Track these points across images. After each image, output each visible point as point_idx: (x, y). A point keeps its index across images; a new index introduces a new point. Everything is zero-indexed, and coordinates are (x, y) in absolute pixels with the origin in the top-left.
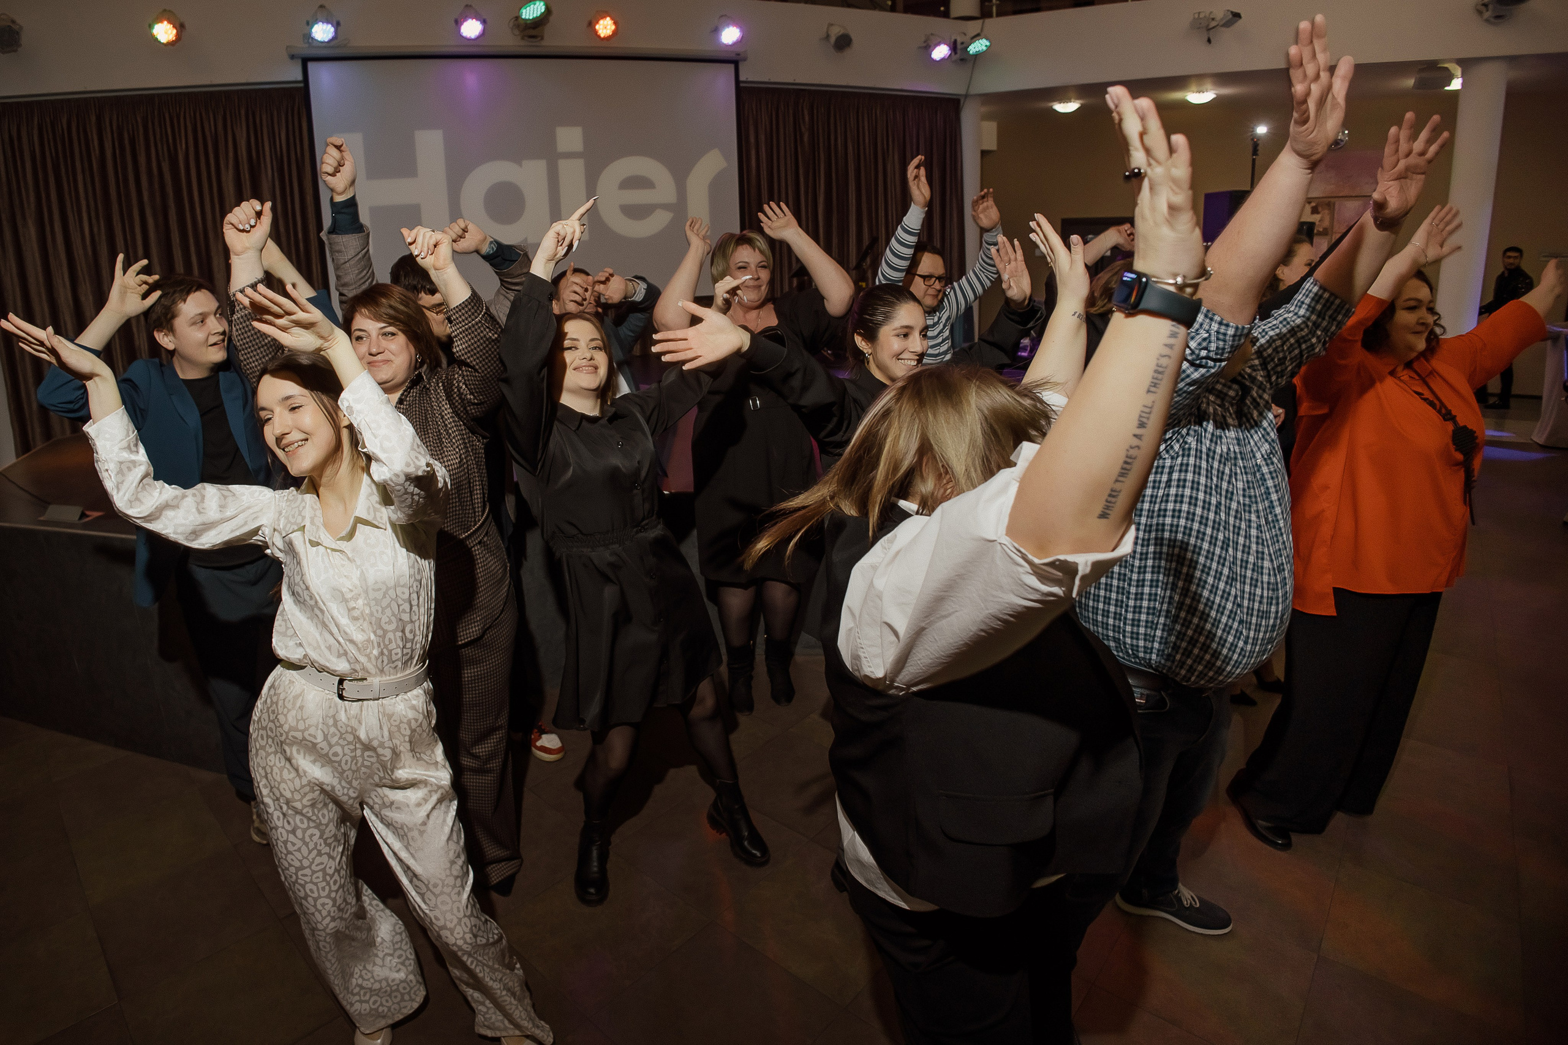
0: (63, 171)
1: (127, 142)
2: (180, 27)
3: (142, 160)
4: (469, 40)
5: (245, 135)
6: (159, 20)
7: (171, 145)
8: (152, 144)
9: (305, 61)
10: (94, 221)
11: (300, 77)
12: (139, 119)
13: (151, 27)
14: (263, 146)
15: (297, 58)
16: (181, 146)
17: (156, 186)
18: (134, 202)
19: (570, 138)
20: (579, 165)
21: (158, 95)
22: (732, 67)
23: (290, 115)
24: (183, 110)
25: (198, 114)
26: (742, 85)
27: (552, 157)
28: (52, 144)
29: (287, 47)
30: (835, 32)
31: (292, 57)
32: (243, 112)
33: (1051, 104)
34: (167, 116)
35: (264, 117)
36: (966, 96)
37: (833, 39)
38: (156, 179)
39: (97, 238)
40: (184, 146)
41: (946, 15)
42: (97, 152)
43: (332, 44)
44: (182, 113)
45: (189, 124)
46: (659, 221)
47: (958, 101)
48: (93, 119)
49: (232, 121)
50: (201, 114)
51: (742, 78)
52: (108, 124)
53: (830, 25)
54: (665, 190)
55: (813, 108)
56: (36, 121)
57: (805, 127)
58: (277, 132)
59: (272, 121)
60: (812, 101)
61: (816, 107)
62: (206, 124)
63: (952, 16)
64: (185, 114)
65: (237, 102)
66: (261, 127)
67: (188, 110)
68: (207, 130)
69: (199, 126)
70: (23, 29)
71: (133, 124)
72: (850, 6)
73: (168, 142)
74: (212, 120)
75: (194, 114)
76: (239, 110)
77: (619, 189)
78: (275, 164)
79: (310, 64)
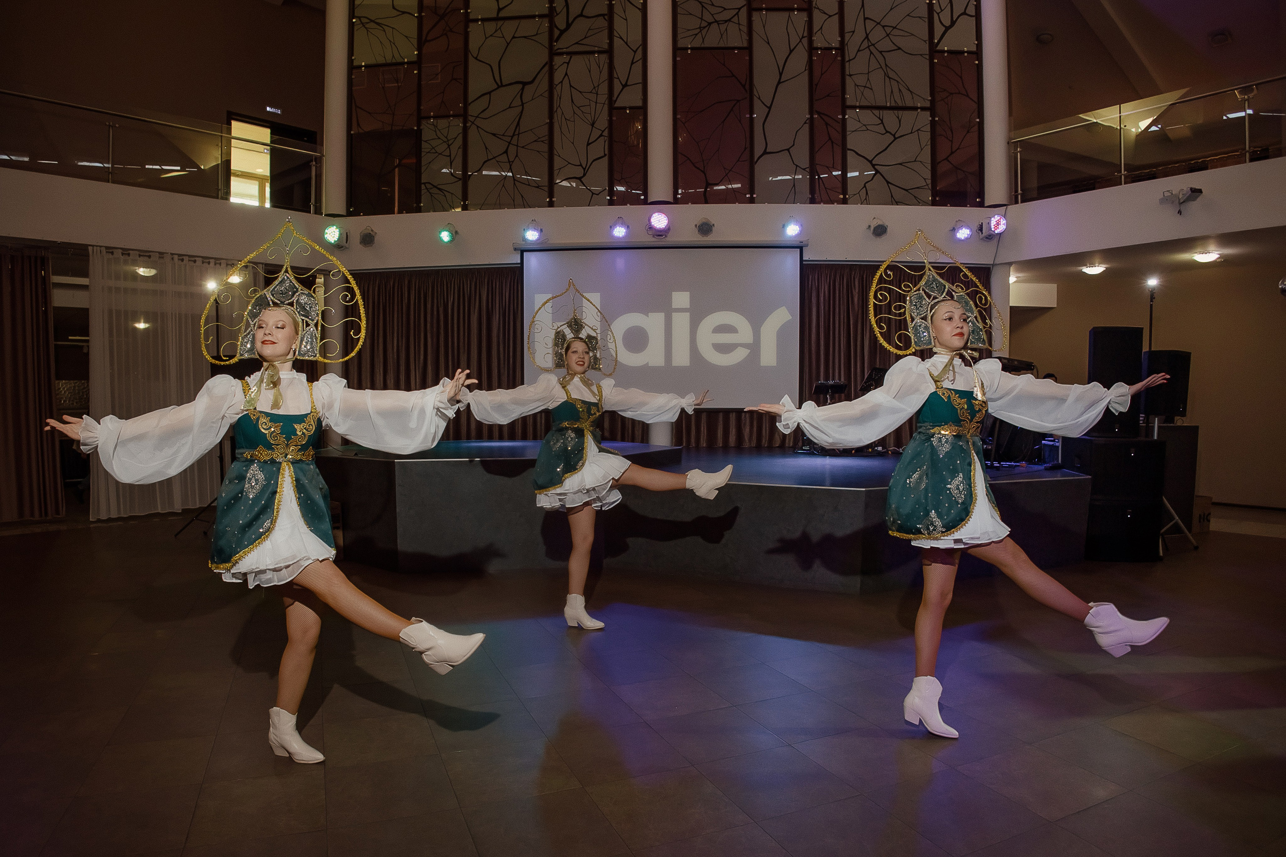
1: (422, 298)
2: (455, 234)
3: (429, 306)
4: (619, 238)
5: (486, 292)
6: (444, 230)
8: (435, 297)
9: (522, 252)
10: (400, 338)
11: (519, 262)
12: (430, 284)
13: (440, 232)
14: (495, 302)
15: (518, 250)
19: (681, 299)
20: (686, 316)
22: (799, 250)
23: (512, 283)
24: (453, 280)
25: (462, 282)
26: (804, 263)
27: (668, 311)
29: (511, 243)
30: (874, 224)
31: (515, 249)
32: (486, 280)
33: (1077, 269)
34: (445, 283)
35: (498, 283)
36: (993, 265)
37: (872, 228)
38: (435, 317)
39: (400, 348)
40: (452, 299)
41: (981, 205)
43: (538, 242)
44: (453, 283)
45: (456, 287)
46: (740, 355)
48: (406, 282)
49: (480, 286)
51: (805, 258)
52: (413, 284)
54: (745, 333)
55: (863, 278)
56: (377, 283)
57: (855, 292)
58: (504, 292)
59: (502, 286)
60: (862, 273)
61: (865, 276)
62: (465, 287)
63: (985, 206)
64: (454, 280)
65: (483, 275)
66: (495, 289)
67: (456, 279)
68: (466, 291)
69: (461, 287)
70: (376, 233)
71: (426, 286)
72: (897, 203)
73: (444, 297)
74: (469, 285)
75: (460, 282)
76: (484, 279)
77: (712, 333)
78: (501, 311)
79: (525, 254)
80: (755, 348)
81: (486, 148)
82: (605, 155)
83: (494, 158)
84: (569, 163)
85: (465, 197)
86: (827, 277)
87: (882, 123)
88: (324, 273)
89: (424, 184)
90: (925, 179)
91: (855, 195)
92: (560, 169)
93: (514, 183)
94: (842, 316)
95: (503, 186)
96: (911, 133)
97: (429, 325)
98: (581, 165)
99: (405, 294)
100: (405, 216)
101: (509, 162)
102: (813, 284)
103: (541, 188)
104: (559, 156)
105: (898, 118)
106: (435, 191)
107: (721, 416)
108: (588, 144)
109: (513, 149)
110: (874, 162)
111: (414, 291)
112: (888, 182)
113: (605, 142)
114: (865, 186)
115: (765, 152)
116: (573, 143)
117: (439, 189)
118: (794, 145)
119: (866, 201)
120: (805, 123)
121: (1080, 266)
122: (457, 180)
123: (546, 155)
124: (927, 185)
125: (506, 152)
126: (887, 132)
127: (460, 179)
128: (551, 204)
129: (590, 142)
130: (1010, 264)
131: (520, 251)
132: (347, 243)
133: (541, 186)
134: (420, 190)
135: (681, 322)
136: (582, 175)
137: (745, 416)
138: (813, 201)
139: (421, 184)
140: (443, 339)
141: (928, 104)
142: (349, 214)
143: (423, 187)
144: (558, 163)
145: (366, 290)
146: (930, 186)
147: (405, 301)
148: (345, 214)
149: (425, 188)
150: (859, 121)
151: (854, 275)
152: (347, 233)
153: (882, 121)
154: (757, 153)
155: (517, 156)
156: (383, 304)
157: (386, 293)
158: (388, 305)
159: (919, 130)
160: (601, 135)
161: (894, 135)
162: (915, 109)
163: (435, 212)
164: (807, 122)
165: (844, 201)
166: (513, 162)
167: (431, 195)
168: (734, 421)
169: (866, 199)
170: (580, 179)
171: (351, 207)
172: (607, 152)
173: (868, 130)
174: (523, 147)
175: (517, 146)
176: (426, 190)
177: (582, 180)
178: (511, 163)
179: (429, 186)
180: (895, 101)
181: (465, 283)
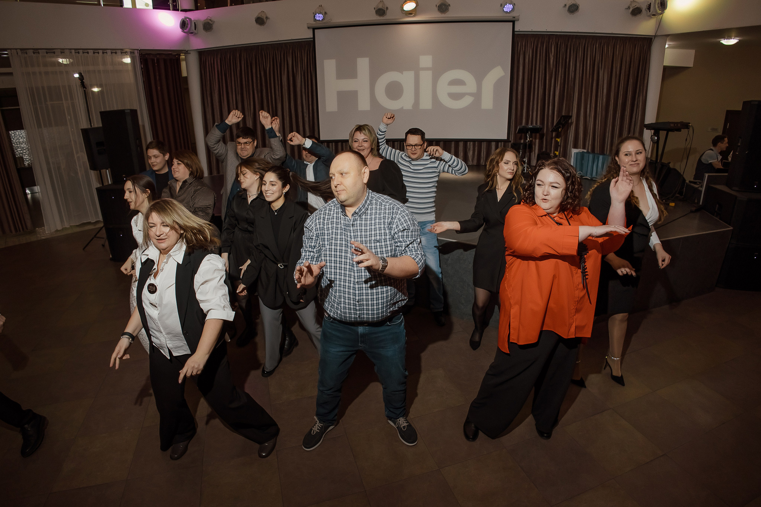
0: (228, 75)
1: (249, 64)
3: (254, 71)
5: (291, 60)
9: (314, 29)
11: (312, 37)
12: (253, 56)
14: (298, 66)
15: (311, 28)
17: (259, 81)
19: (426, 61)
20: (429, 74)
21: (260, 45)
22: (511, 23)
23: (309, 52)
25: (275, 52)
26: (516, 33)
27: (417, 70)
28: (224, 66)
29: (307, 23)
30: (569, 4)
31: (309, 28)
32: (291, 51)
33: (719, 40)
34: (263, 54)
35: (299, 53)
36: (656, 36)
37: (568, 7)
38: (259, 79)
43: (324, 22)
45: (271, 57)
46: (467, 101)
47: (652, 39)
48: (238, 55)
49: (286, 55)
51: (516, 29)
54: (471, 85)
55: (558, 44)
57: (552, 55)
58: (303, 58)
59: (302, 54)
60: (557, 41)
61: (559, 44)
62: (277, 57)
64: (270, 52)
65: (289, 47)
66: (297, 57)
68: (277, 59)
69: (275, 57)
70: (214, 21)
71: (251, 57)
73: (263, 64)
74: (279, 54)
75: (273, 52)
76: (289, 50)
77: (448, 85)
78: (302, 73)
79: (316, 31)
80: (478, 96)
86: (531, 44)
88: (184, 52)
94: (541, 74)
97: (255, 85)
100: (234, 7)
102: (521, 50)
107: (453, 144)
111: (243, 62)
121: (718, 38)
130: (668, 36)
131: (311, 30)
132: (195, 29)
135: (426, 78)
137: (470, 144)
140: (265, 95)
142: (197, 8)
145: (212, 62)
147: (238, 69)
148: (194, 9)
151: (552, 42)
152: (195, 23)
156: (224, 71)
157: (225, 63)
158: (227, 72)
163: (253, 3)
168: (462, 147)
171: (196, 4)
181: (277, 54)
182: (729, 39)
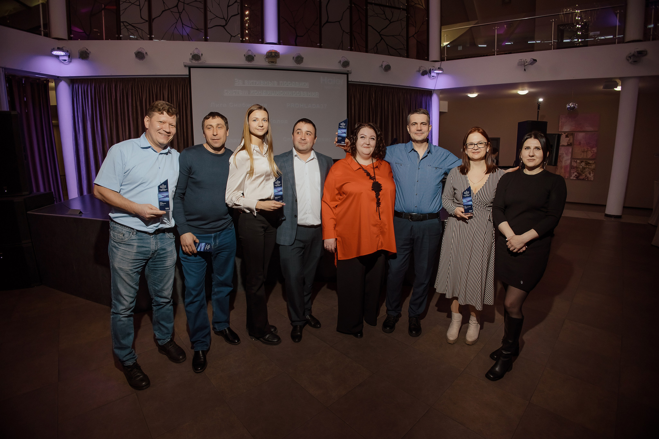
0: (102, 103)
1: (125, 94)
3: (130, 101)
5: (167, 94)
7: (141, 96)
8: (134, 96)
9: (190, 68)
10: (111, 121)
11: (188, 74)
12: (130, 87)
14: (173, 98)
15: (187, 67)
16: (144, 97)
17: (134, 110)
18: (126, 116)
21: (137, 78)
22: (347, 75)
23: (184, 87)
24: (145, 84)
26: (349, 82)
28: (99, 94)
29: (184, 62)
30: (384, 64)
31: (185, 66)
32: (167, 86)
33: (467, 94)
34: (140, 86)
35: (174, 87)
36: (434, 90)
37: (384, 67)
38: (135, 108)
40: (145, 96)
41: (428, 60)
42: (114, 97)
44: (145, 86)
45: (147, 89)
47: (432, 91)
48: (114, 85)
49: (163, 88)
50: (152, 85)
51: (349, 80)
52: (119, 87)
53: (383, 61)
55: (376, 93)
56: (93, 86)
57: (372, 100)
58: (178, 92)
59: (177, 89)
60: (375, 90)
61: (377, 91)
62: (154, 89)
63: (430, 60)
65: (165, 81)
66: (173, 91)
67: (147, 84)
69: (151, 89)
70: (90, 52)
71: (127, 88)
72: (391, 55)
73: (139, 95)
74: (156, 88)
75: (150, 85)
76: (165, 84)
78: (177, 104)
79: (191, 69)
81: (164, 3)
82: (238, 14)
83: (169, 9)
84: (217, 17)
85: (151, 33)
86: (359, 91)
87: (385, 14)
89: (123, 22)
90: (403, 45)
91: (372, 49)
92: (211, 19)
93: (183, 26)
94: (366, 112)
95: (176, 27)
96: (398, 21)
98: (224, 18)
99: (113, 93)
100: (110, 41)
101: (179, 12)
102: (353, 95)
103: (200, 30)
104: (211, 12)
105: (392, 12)
106: (129, 27)
108: (228, 6)
109: (181, 6)
110: (381, 33)
111: (119, 91)
112: (387, 45)
113: (238, 6)
114: (376, 45)
115: (327, 22)
116: (219, 5)
117: (133, 26)
118: (342, 20)
119: (377, 53)
120: (348, 8)
122: (145, 21)
123: (203, 10)
124: (405, 48)
125: (177, 6)
126: (387, 19)
127: (147, 21)
128: (206, 40)
129: (229, 5)
130: (440, 90)
131: (188, 68)
132: (69, 57)
133: (200, 29)
134: (120, 26)
136: (225, 24)
138: (351, 50)
139: (120, 22)
141: (405, 7)
142: (70, 39)
143: (122, 24)
144: (210, 16)
146: (406, 48)
148: (67, 38)
149: (123, 25)
150: (374, 11)
151: (372, 91)
153: (384, 12)
154: (323, 23)
155: (184, 9)
157: (100, 90)
158: (102, 101)
159: (401, 20)
160: (236, 2)
161: (390, 21)
162: (399, 9)
163: (131, 40)
164: (349, 8)
165: (367, 51)
166: (181, 12)
167: (128, 30)
169: (377, 52)
170: (223, 26)
171: (71, 34)
172: (239, 12)
173: (378, 16)
174: (187, 4)
175: (184, 3)
176: (124, 27)
177: (225, 27)
178: (180, 13)
179: (125, 24)
180: (390, 3)
181: (153, 86)
182: (473, 94)
